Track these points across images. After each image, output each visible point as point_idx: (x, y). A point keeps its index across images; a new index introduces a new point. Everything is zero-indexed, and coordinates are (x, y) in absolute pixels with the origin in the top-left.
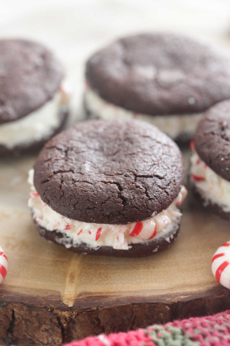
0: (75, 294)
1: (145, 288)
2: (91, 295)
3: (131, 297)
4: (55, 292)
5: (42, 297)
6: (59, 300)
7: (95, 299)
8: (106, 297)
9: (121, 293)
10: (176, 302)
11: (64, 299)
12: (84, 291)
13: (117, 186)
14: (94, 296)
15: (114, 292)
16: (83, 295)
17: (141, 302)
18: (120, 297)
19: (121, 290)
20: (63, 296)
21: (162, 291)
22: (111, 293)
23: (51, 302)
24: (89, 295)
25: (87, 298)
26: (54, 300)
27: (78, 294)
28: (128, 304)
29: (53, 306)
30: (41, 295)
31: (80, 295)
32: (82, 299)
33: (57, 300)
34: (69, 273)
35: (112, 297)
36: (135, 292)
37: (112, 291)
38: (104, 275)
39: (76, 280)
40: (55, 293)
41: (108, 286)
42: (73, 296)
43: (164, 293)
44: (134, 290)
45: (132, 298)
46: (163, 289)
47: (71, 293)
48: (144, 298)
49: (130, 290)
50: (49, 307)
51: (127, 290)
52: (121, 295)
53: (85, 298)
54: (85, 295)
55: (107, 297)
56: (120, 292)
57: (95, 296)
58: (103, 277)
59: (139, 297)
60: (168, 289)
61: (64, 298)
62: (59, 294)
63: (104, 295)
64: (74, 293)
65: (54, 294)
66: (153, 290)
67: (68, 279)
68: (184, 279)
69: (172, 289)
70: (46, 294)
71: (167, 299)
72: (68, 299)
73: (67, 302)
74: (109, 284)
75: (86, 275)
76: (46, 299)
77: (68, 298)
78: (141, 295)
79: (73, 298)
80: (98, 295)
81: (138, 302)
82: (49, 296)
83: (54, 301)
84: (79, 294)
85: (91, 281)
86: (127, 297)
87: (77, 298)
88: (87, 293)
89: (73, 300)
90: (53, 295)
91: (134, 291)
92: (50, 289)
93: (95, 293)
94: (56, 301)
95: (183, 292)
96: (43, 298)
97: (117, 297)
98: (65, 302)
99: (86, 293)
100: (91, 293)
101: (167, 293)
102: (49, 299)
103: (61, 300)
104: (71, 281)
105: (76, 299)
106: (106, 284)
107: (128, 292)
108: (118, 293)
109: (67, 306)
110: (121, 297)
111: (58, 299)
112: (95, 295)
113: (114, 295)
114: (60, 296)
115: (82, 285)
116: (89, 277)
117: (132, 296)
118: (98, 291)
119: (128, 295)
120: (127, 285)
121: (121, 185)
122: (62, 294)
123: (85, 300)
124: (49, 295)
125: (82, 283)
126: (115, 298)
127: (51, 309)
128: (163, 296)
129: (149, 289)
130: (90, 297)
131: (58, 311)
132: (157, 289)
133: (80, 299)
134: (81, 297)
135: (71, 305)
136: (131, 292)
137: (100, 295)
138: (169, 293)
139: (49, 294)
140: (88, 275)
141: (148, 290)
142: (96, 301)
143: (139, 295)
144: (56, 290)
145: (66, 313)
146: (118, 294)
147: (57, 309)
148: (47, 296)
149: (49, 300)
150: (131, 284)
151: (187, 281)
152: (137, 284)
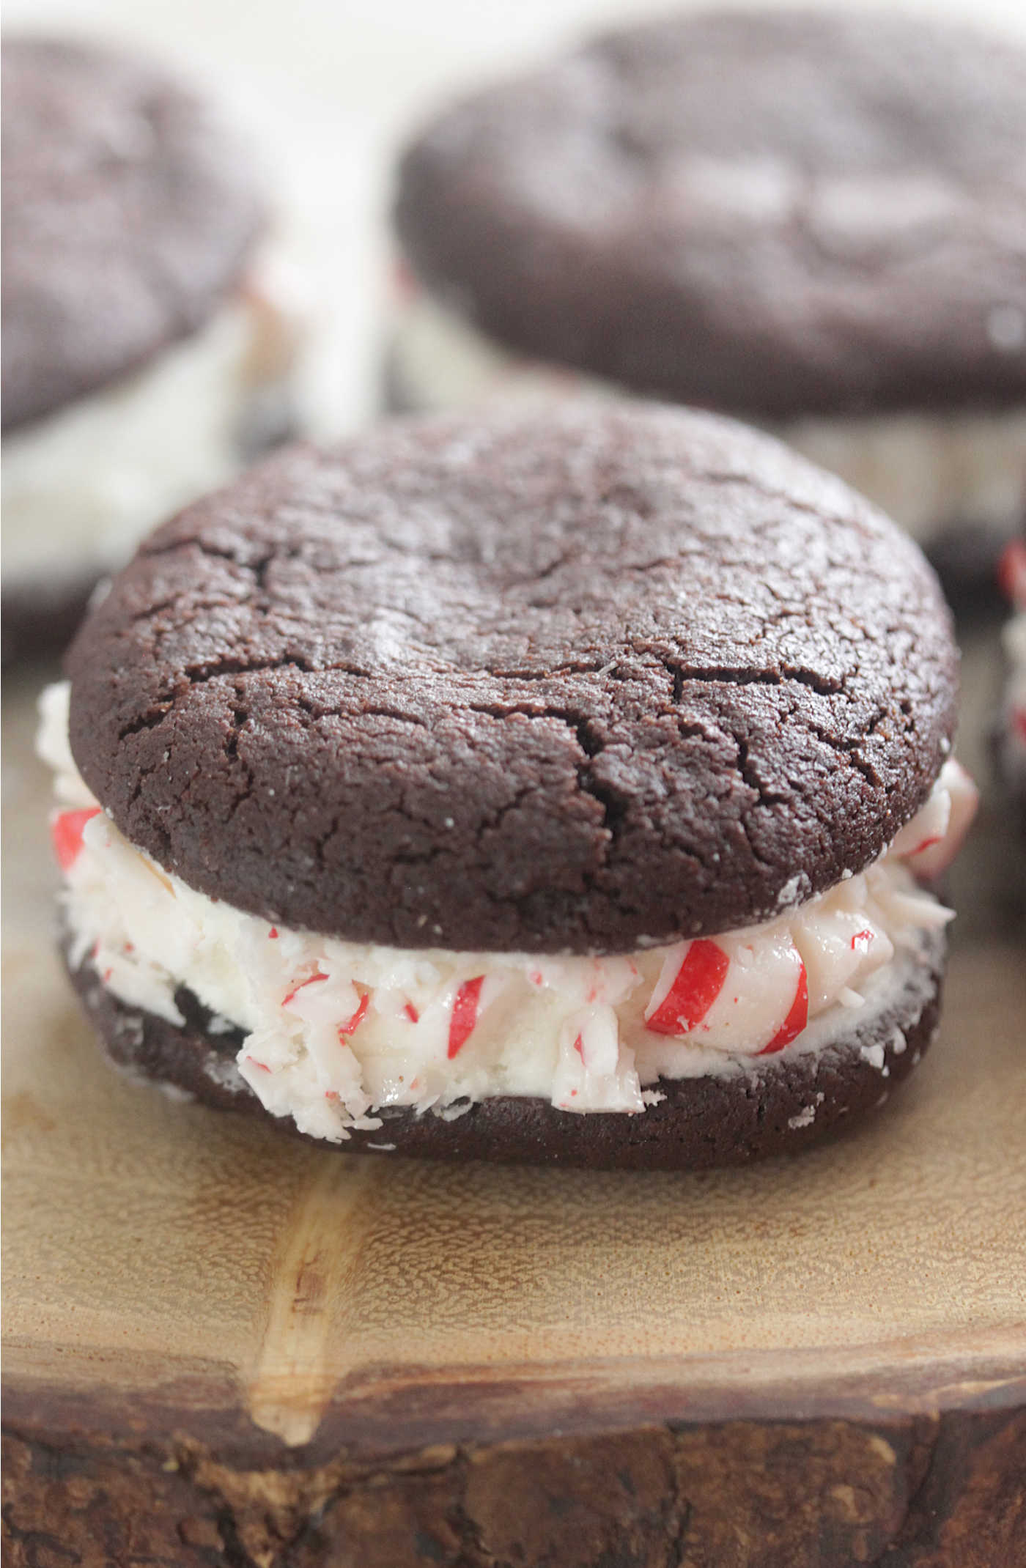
0: (326, 1378)
1: (743, 1338)
2: (421, 1381)
3: (662, 1388)
4: (204, 1366)
5: (124, 1390)
6: (231, 1405)
7: (443, 1404)
8: (513, 1388)
9: (602, 1368)
10: (934, 1415)
11: (262, 1403)
12: (377, 1358)
13: (569, 724)
14: (437, 1386)
15: (557, 1365)
16: (373, 1380)
17: (719, 1416)
18: (593, 1391)
19: (602, 1353)
20: (253, 1388)
21: (846, 1354)
22: (540, 1366)
23: (183, 1418)
24: (409, 1381)
25: (399, 1394)
26: (198, 1406)
27: (342, 1373)
28: (647, 1425)
29: (190, 1443)
30: (124, 1384)
31: (357, 1378)
32: (367, 1400)
33: (217, 1407)
34: (291, 1264)
35: (547, 1392)
36: (689, 1361)
37: (546, 1355)
38: (502, 1274)
39: (332, 1298)
40: (204, 1371)
41: (523, 1331)
42: (311, 1385)
43: (861, 1366)
44: (679, 1349)
45: (672, 1395)
46: (853, 1342)
47: (301, 1369)
48: (737, 1396)
49: (654, 1350)
50: (168, 1446)
51: (639, 1350)
52: (605, 1380)
53: (387, 1396)
54: (385, 1382)
55: (520, 1392)
56: (596, 1363)
57: (446, 1387)
58: (494, 1284)
59: (709, 1391)
60: (884, 1346)
61: (257, 1396)
62: (232, 1376)
63: (500, 1378)
64: (316, 1371)
65: (197, 1374)
66: (797, 1351)
67: (283, 1294)
68: (979, 1291)
69: (907, 1343)
70: (155, 1376)
71: (880, 1399)
72: (285, 1402)
73: (277, 1419)
74: (528, 1322)
75: (394, 1270)
76: (149, 1401)
77: (285, 1393)
78: (721, 1375)
79: (316, 1399)
80: (463, 1380)
81: (703, 1417)
82: (169, 1386)
83: (201, 1412)
84: (350, 1375)
85: (423, 1308)
86: (638, 1390)
87: (339, 1398)
88: (397, 1370)
89: (315, 1406)
90: (195, 1383)
91: (677, 1356)
92: (175, 1352)
93: (441, 1370)
94: (213, 1412)
95: (974, 1359)
96: (135, 1398)
97: (579, 1392)
98: (265, 1418)
99: (388, 1371)
100: (422, 1370)
101: (880, 1364)
102: (170, 1403)
103: (244, 1406)
104: (300, 1306)
105: (333, 1403)
106: (513, 1320)
107: (647, 1359)
108: (581, 1366)
109: (277, 1439)
110: (603, 1387)
111: (225, 1404)
112: (443, 1380)
113: (559, 1375)
114: (232, 1387)
115: (366, 1325)
116: (409, 1283)
117: (666, 1381)
118: (462, 1359)
119: (648, 1377)
120: (638, 1325)
121: (591, 722)
122: (244, 1375)
123: (387, 1406)
124: (169, 1379)
125: (366, 1319)
126: (564, 1394)
127: (179, 1459)
128: (855, 1382)
129: (772, 1345)
130: (417, 1391)
131: (222, 1469)
132: (819, 1344)
133: (355, 1402)
134: (358, 1393)
135: (299, 1433)
136: (662, 1360)
137: (477, 1378)
138: (889, 1369)
139: (172, 1373)
140: (403, 1272)
141: (765, 1351)
142: (452, 1412)
143: (710, 1377)
144: (212, 1354)
145: (268, 1485)
146: (586, 1373)
147: (215, 1457)
148: (154, 1384)
149: (167, 1410)
150: (659, 1321)
151: (997, 1300)
152: (698, 1321)
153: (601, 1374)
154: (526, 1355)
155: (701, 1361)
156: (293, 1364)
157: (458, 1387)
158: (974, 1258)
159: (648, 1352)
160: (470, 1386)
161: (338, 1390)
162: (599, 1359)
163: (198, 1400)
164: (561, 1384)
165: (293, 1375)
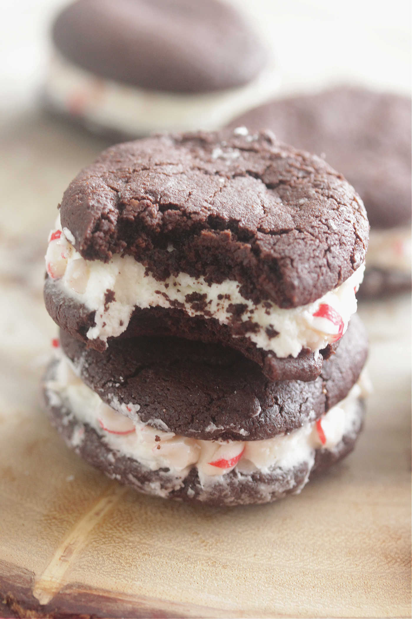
0: (60, 584)
1: (193, 599)
2: (89, 592)
3: (161, 611)
4: (26, 572)
6: (28, 587)
7: (92, 601)
8: (115, 600)
9: (145, 600)
11: (38, 588)
12: (78, 581)
14: (92, 595)
15: (131, 596)
16: (74, 588)
18: (139, 607)
19: (147, 595)
20: (37, 583)
21: (222, 612)
22: (126, 595)
23: (12, 588)
24: (85, 591)
25: (80, 594)
26: (19, 585)
27: (65, 584)
29: (12, 596)
31: (69, 586)
32: (69, 594)
33: (24, 586)
34: (66, 544)
35: (125, 604)
36: (173, 603)
37: (130, 592)
38: (128, 561)
39: (73, 558)
40: (25, 574)
41: (126, 582)
42: (54, 586)
44: (171, 599)
45: (162, 614)
46: (225, 609)
47: (54, 580)
49: (163, 597)
50: (5, 596)
51: (159, 596)
52: (144, 604)
53: (76, 595)
54: (77, 590)
55: (116, 602)
56: (144, 598)
57: (95, 595)
58: (124, 564)
59: (174, 615)
60: (235, 612)
61: (37, 586)
62: (33, 577)
63: (112, 596)
64: (58, 581)
65: (23, 574)
66: (207, 608)
67: (59, 553)
68: (272, 600)
69: (242, 613)
70: (10, 572)
72: (44, 589)
73: (40, 595)
74: (129, 580)
75: (96, 552)
76: (5, 580)
77: (46, 587)
78: (180, 610)
79: (54, 590)
80: (101, 594)
82: (13, 576)
83: (19, 587)
84: (68, 585)
85: (99, 567)
86: (153, 610)
87: (61, 592)
88: (83, 586)
89: (53, 593)
90: (20, 577)
91: (170, 601)
92: (19, 565)
93: (96, 590)
94: (22, 588)
97: (135, 606)
98: (37, 594)
99: (80, 586)
100: (90, 588)
102: (10, 582)
103: (32, 588)
104: (62, 558)
105: (59, 593)
106: (124, 578)
107: (160, 600)
108: (139, 598)
109: (37, 601)
110: (143, 606)
111: (27, 586)
112: (95, 593)
113: (131, 599)
114: (31, 581)
115: (80, 569)
116: (98, 558)
117: (163, 609)
118: (103, 587)
119: (158, 606)
120: (162, 588)
122: (37, 577)
123: (75, 598)
124: (14, 574)
125: (80, 567)
126: (130, 606)
127: (8, 601)
129: (200, 604)
130: (86, 595)
131: (19, 607)
132: (215, 607)
133: (65, 594)
134: (68, 592)
135: (44, 601)
136: (164, 601)
137: (106, 595)
139: (15, 572)
140: (98, 554)
141: (198, 605)
142: (93, 604)
143: (176, 610)
144: (29, 569)
145: (32, 615)
146: (140, 601)
147: (18, 602)
148: (8, 575)
149: (9, 584)
150: (169, 588)
151: (276, 604)
152: (181, 591)
153: (144, 602)
154: (124, 590)
155: (176, 604)
156: (52, 578)
157: (99, 596)
158: (275, 588)
159: (161, 598)
160: (102, 597)
161: (62, 589)
162: (145, 596)
163: (19, 583)
164: (130, 602)
165: (51, 581)
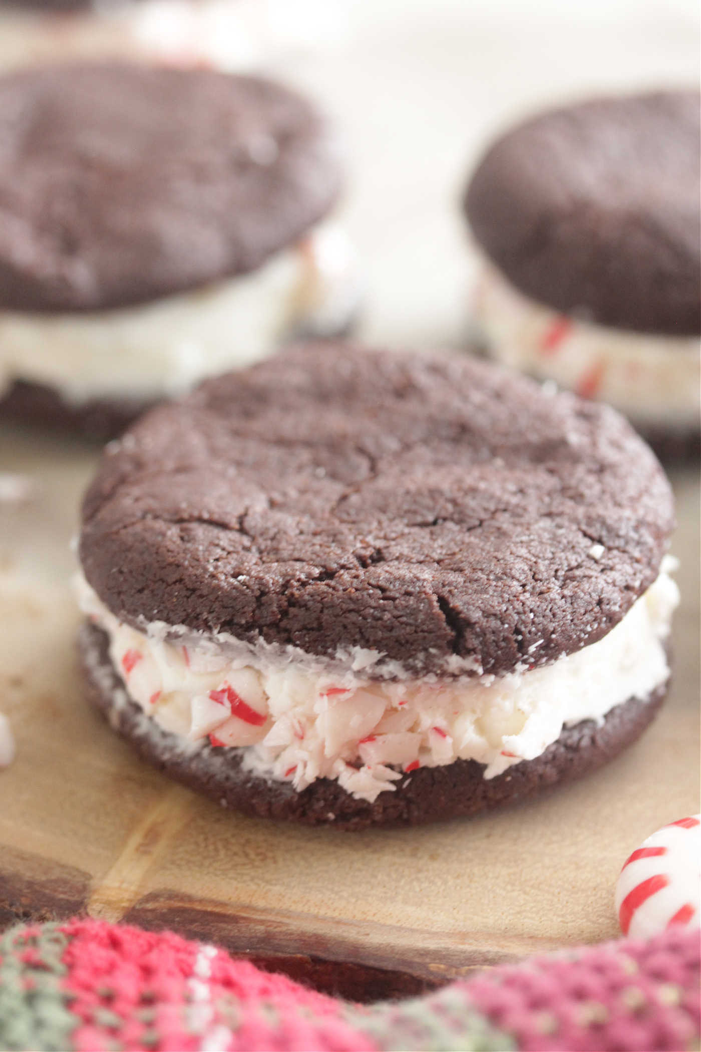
0: (136, 894)
1: (374, 915)
2: (187, 905)
3: (316, 936)
4: (75, 873)
5: (26, 879)
6: (79, 899)
7: (193, 921)
8: (234, 919)
9: (289, 917)
11: (96, 901)
12: (169, 887)
14: (193, 910)
15: (264, 911)
16: (162, 899)
17: (341, 958)
18: (278, 929)
19: (293, 908)
20: (94, 891)
21: (427, 936)
22: (255, 909)
24: (180, 904)
25: (172, 910)
26: (62, 896)
27: (146, 893)
28: (299, 956)
30: (28, 875)
31: (153, 897)
32: (152, 911)
34: (148, 823)
35: (252, 925)
36: (338, 922)
37: (261, 904)
38: (260, 850)
39: (160, 848)
40: (74, 876)
41: (255, 887)
42: (126, 896)
43: (432, 945)
44: (336, 914)
45: (319, 941)
46: (434, 930)
47: (125, 886)
48: (356, 949)
49: (322, 912)
51: (314, 911)
52: (287, 925)
53: (165, 911)
54: (168, 902)
55: (237, 922)
56: (288, 914)
57: (199, 912)
58: (252, 856)
59: (341, 943)
60: (450, 935)
61: (95, 897)
62: (87, 882)
63: (230, 911)
64: (133, 888)
65: (69, 877)
66: (400, 929)
67: (136, 839)
68: (519, 913)
69: (464, 936)
70: (45, 873)
71: (433, 967)
72: (109, 903)
74: (260, 882)
75: (202, 837)
76: (37, 887)
77: (111, 898)
78: (352, 935)
79: (125, 904)
80: (209, 909)
81: (332, 958)
82: (52, 881)
83: (62, 899)
84: (150, 894)
85: (207, 863)
86: (303, 934)
87: (138, 907)
88: (177, 896)
89: (124, 908)
90: (65, 882)
91: (333, 918)
92: (63, 862)
93: (201, 901)
94: (68, 901)
95: (497, 952)
96: (30, 884)
97: (271, 929)
98: (93, 910)
99: (172, 896)
100: (190, 899)
101: (443, 945)
102: (47, 891)
104: (142, 848)
105: (133, 909)
106: (252, 879)
107: (316, 918)
108: (277, 914)
110: (284, 929)
111: (76, 898)
112: (198, 907)
113: (263, 917)
114: (84, 888)
115: (172, 867)
116: (206, 846)
117: (320, 932)
118: (214, 897)
119: (311, 927)
120: (320, 896)
122: (94, 883)
123: (162, 916)
124: (53, 877)
125: (173, 862)
126: (262, 928)
128: (425, 953)
129: (388, 922)
130: (182, 911)
132: (415, 927)
133: (146, 911)
134: (150, 906)
136: (323, 920)
137: (217, 910)
138: (447, 949)
139: (56, 874)
140: (206, 839)
141: (384, 925)
143: (345, 934)
144: (82, 868)
146: (279, 919)
148: (44, 878)
149: (44, 895)
150: (333, 896)
151: (526, 920)
152: (354, 900)
153: (287, 921)
154: (250, 901)
155: (345, 924)
156: (122, 882)
157: (206, 913)
158: (525, 893)
159: (318, 912)
160: (211, 913)
161: (141, 902)
162: (290, 911)
163: (63, 893)
164: (262, 922)
165: (119, 888)
